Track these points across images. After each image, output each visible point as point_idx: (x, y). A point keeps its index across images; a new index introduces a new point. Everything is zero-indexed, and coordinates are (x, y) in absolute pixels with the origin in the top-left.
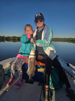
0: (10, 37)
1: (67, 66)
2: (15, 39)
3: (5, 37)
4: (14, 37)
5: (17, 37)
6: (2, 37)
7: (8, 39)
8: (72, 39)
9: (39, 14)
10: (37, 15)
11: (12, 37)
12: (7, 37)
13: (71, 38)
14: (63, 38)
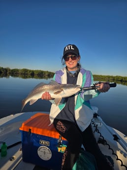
0: (18, 70)
1: (114, 139)
2: (26, 73)
3: (10, 70)
4: (26, 70)
5: (30, 71)
6: (5, 69)
7: (14, 73)
8: (122, 77)
9: (70, 47)
10: (67, 49)
11: (21, 70)
12: (13, 70)
13: (120, 77)
14: (107, 76)
